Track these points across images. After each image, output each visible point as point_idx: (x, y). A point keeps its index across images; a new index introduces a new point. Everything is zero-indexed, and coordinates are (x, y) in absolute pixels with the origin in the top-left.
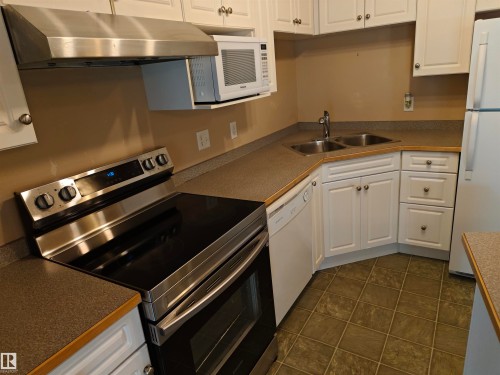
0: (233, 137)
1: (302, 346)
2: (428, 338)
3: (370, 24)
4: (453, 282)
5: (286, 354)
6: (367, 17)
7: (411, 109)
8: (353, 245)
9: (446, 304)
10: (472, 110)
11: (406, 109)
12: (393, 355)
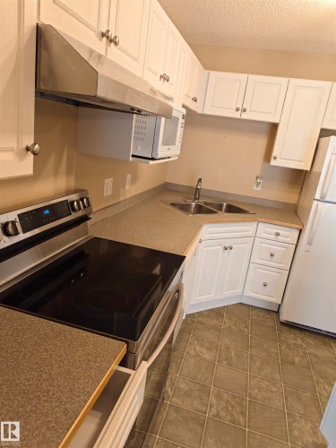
0: (127, 187)
1: (183, 386)
2: (278, 375)
3: (245, 116)
4: (284, 329)
5: (171, 394)
6: (244, 110)
7: (259, 189)
8: (212, 295)
9: (284, 347)
10: (318, 200)
11: (255, 188)
12: (256, 391)
